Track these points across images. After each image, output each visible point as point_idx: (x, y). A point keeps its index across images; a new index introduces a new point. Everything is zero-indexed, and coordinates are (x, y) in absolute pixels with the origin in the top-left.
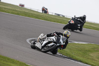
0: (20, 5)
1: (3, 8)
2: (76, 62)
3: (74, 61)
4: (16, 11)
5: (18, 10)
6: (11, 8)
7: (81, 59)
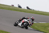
0: (12, 5)
1: (4, 7)
2: (41, 32)
3: (40, 32)
4: (10, 8)
5: (11, 8)
6: (7, 7)
7: (44, 31)
